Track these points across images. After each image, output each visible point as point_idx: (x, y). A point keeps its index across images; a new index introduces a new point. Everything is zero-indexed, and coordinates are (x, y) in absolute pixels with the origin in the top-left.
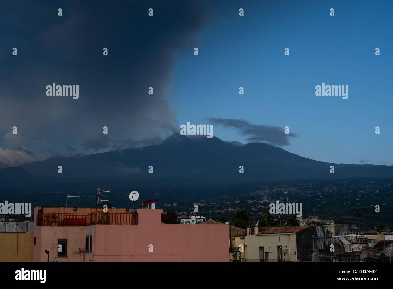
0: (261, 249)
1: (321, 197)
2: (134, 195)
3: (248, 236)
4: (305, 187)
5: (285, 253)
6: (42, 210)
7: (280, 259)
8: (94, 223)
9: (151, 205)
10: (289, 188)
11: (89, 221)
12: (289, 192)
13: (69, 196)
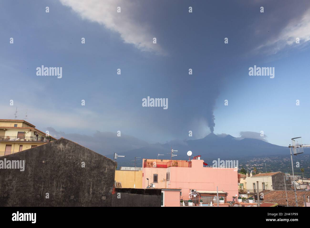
0: (254, 184)
1: (282, 163)
2: (189, 153)
3: (247, 178)
4: (274, 158)
5: (266, 186)
6: (146, 160)
7: (264, 189)
8: (170, 166)
9: (198, 158)
10: (266, 159)
11: (168, 166)
12: (266, 161)
13: (159, 155)
